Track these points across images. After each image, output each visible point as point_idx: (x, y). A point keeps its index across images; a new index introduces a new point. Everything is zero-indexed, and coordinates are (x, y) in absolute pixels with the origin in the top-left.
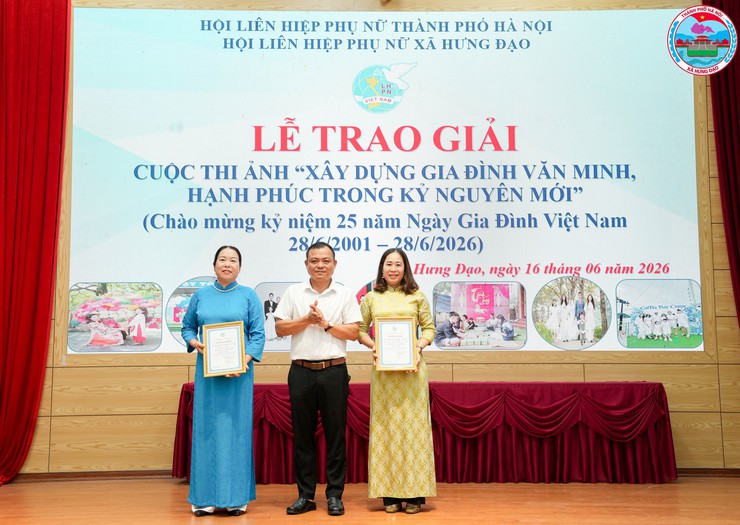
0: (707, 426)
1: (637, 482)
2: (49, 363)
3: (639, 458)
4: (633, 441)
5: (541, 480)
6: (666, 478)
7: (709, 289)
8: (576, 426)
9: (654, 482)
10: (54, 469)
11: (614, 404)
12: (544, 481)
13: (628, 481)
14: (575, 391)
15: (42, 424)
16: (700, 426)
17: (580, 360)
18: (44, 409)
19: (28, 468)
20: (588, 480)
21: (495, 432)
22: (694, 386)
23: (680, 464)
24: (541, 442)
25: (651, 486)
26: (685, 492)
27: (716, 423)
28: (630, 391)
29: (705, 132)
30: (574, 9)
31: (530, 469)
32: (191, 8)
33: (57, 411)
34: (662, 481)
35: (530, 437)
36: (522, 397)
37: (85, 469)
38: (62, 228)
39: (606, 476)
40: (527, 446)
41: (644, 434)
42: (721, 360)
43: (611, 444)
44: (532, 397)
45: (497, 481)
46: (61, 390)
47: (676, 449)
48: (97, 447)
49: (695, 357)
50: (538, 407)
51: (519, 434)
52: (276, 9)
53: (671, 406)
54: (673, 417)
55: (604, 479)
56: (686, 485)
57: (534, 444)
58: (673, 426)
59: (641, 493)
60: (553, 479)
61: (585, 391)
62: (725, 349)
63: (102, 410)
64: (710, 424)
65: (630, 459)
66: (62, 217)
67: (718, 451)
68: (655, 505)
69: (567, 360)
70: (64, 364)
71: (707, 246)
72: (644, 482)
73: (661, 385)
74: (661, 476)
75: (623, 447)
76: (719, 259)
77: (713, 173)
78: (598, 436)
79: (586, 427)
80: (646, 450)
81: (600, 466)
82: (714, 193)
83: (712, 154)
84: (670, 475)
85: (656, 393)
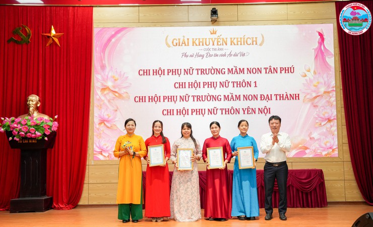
0: (339, 185)
1: (312, 207)
2: (87, 164)
3: (313, 198)
4: (311, 192)
6: (323, 206)
7: (340, 133)
8: (289, 186)
9: (318, 207)
10: (90, 203)
11: (303, 178)
13: (309, 207)
15: (85, 187)
16: (336, 186)
17: (291, 161)
18: (86, 181)
19: (81, 203)
20: (293, 207)
22: (334, 171)
23: (329, 200)
25: (317, 209)
26: (330, 210)
27: (343, 184)
28: (310, 172)
29: (338, 72)
30: (287, 24)
32: (139, 27)
33: (91, 181)
34: (321, 207)
37: (102, 203)
39: (301, 205)
41: (315, 189)
42: (345, 160)
43: (302, 192)
46: (92, 174)
47: (327, 195)
48: (106, 195)
49: (335, 159)
52: (171, 26)
53: (325, 178)
54: (326, 182)
55: (299, 206)
56: (331, 207)
58: (326, 185)
59: (313, 211)
61: (292, 173)
62: (346, 156)
63: (107, 182)
64: (340, 185)
65: (309, 199)
67: (343, 195)
70: (93, 164)
72: (315, 207)
73: (321, 170)
74: (321, 205)
75: (307, 194)
76: (344, 121)
77: (341, 88)
78: (297, 190)
79: (293, 187)
80: (316, 195)
81: (298, 201)
82: (342, 95)
83: (341, 80)
84: (324, 204)
85: (320, 173)
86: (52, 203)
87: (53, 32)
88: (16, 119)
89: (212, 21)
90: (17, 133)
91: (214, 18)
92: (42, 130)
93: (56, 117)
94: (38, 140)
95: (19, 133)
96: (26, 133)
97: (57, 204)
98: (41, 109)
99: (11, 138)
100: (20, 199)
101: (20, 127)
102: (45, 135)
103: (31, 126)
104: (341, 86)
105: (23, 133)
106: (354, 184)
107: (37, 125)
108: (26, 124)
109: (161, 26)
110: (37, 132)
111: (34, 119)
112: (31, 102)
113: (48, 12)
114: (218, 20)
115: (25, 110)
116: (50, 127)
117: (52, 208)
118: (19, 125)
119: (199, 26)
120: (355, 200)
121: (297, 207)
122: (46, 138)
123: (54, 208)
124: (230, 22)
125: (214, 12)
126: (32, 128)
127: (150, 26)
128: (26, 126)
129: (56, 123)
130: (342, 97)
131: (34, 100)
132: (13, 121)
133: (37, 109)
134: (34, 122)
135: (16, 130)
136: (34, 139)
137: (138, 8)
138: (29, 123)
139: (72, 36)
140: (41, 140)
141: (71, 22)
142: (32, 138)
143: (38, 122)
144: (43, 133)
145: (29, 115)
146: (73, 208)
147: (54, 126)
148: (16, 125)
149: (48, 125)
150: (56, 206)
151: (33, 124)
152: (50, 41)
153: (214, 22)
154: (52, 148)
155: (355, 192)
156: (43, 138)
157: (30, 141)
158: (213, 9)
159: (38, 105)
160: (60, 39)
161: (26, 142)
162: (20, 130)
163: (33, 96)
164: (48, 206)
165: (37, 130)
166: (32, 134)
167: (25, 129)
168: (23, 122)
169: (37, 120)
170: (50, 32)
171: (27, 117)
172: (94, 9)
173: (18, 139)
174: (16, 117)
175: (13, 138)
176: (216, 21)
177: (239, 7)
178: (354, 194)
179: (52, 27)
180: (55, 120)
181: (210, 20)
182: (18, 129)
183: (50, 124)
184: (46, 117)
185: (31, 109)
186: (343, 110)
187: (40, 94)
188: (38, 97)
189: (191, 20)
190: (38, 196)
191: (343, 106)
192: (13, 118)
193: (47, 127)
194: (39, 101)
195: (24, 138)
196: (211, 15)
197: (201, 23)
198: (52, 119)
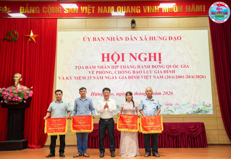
0: (215, 133)
1: (198, 147)
3: (198, 141)
4: (196, 137)
5: (174, 147)
7: (214, 99)
8: (182, 134)
9: (202, 147)
11: (192, 128)
12: (174, 148)
13: (195, 147)
14: (182, 125)
16: (213, 133)
17: (183, 117)
19: (46, 144)
20: (185, 147)
21: (162, 135)
22: (211, 123)
23: (208, 143)
24: (173, 138)
25: (201, 149)
26: (210, 150)
27: (217, 132)
28: (196, 124)
29: (212, 60)
30: (179, 30)
31: (171, 145)
32: (86, 31)
34: (204, 147)
35: (171, 137)
36: (169, 126)
38: (54, 85)
40: (170, 138)
41: (199, 135)
42: (218, 116)
43: (191, 138)
44: (171, 126)
45: (162, 148)
47: (207, 139)
49: (211, 116)
50: (172, 129)
51: (168, 136)
52: (105, 31)
53: (206, 128)
54: (206, 131)
56: (210, 147)
57: (172, 138)
58: (206, 133)
59: (198, 150)
60: (176, 147)
61: (184, 125)
62: (218, 114)
64: (215, 132)
65: (196, 142)
66: (54, 82)
67: (217, 139)
68: (203, 154)
69: (179, 117)
71: (213, 88)
72: (199, 148)
73: (203, 123)
74: (204, 146)
75: (194, 139)
76: (216, 91)
77: (214, 70)
78: (188, 136)
79: (185, 134)
80: (200, 139)
81: (188, 144)
82: (215, 75)
83: (214, 65)
84: (206, 146)
85: (202, 125)
86: (27, 144)
87: (32, 34)
88: (6, 89)
89: (132, 27)
90: (6, 98)
91: (133, 25)
92: (23, 96)
93: (32, 88)
94: (19, 103)
95: (7, 98)
96: (12, 98)
97: (31, 145)
98: (22, 82)
99: (2, 101)
100: (6, 141)
101: (9, 94)
102: (24, 99)
103: (15, 93)
104: (214, 68)
105: (10, 98)
106: (224, 132)
107: (19, 93)
108: (12, 92)
109: (100, 30)
110: (19, 97)
111: (18, 89)
112: (16, 78)
113: (29, 22)
114: (135, 27)
115: (12, 83)
116: (27, 94)
117: (27, 148)
118: (8, 93)
119: (124, 30)
120: (225, 143)
121: (188, 147)
122: (25, 101)
123: (29, 148)
124: (143, 28)
125: (133, 22)
126: (16, 95)
127: (93, 31)
128: (12, 94)
129: (32, 91)
130: (215, 76)
131: (18, 77)
132: (4, 90)
133: (20, 82)
134: (17, 91)
135: (6, 96)
136: (17, 102)
137: (85, 19)
138: (14, 92)
139: (43, 36)
140: (21, 102)
141: (43, 28)
142: (15, 101)
143: (20, 91)
144: (23, 98)
145: (15, 86)
146: (41, 148)
147: (31, 93)
148: (5, 93)
149: (26, 93)
150: (30, 146)
151: (17, 92)
152: (30, 40)
153: (133, 28)
154: (29, 107)
155: (225, 137)
156: (23, 101)
157: (15, 103)
158: (132, 20)
159: (21, 80)
160: (36, 38)
161: (12, 104)
162: (8, 96)
163: (18, 74)
164: (25, 146)
165: (19, 96)
166: (16, 98)
167: (11, 95)
168: (10, 91)
169: (19, 89)
170: (30, 34)
171: (13, 88)
172: (58, 20)
173: (6, 102)
174: (6, 88)
175: (4, 101)
176: (134, 27)
177: (149, 19)
178: (224, 139)
179: (31, 31)
180: (31, 90)
181: (131, 27)
182: (7, 95)
183: (28, 92)
184: (25, 88)
185: (16, 82)
186: (216, 84)
187: (22, 73)
188: (20, 75)
189: (118, 27)
190: (18, 140)
191: (216, 81)
192: (4, 88)
193: (25, 94)
194: (22, 77)
195: (11, 101)
196: (131, 24)
197: (125, 29)
198: (29, 89)
